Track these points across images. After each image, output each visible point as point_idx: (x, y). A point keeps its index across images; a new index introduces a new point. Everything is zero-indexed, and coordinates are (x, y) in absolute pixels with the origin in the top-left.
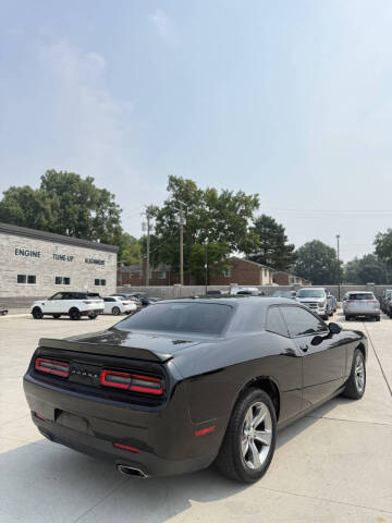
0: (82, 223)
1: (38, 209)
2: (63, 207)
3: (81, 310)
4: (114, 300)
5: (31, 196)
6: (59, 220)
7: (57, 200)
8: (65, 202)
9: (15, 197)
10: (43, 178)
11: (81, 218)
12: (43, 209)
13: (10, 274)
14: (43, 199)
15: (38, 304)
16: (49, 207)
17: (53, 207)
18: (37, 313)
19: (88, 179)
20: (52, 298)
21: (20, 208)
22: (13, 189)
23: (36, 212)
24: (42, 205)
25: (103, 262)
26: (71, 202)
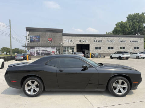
0: (140, 29)
1: (125, 27)
2: (133, 25)
3: (122, 57)
4: (137, 54)
5: (123, 24)
6: (132, 29)
7: (131, 23)
8: (134, 23)
9: (118, 25)
10: (127, 17)
11: (139, 27)
12: (126, 27)
13: (106, 47)
14: (126, 24)
15: (111, 55)
16: (128, 26)
17: (130, 26)
18: (111, 57)
19: (142, 14)
20: (114, 53)
21: (120, 28)
22: (118, 23)
23: (124, 29)
24: (126, 26)
25: (137, 41)
26: (136, 23)
